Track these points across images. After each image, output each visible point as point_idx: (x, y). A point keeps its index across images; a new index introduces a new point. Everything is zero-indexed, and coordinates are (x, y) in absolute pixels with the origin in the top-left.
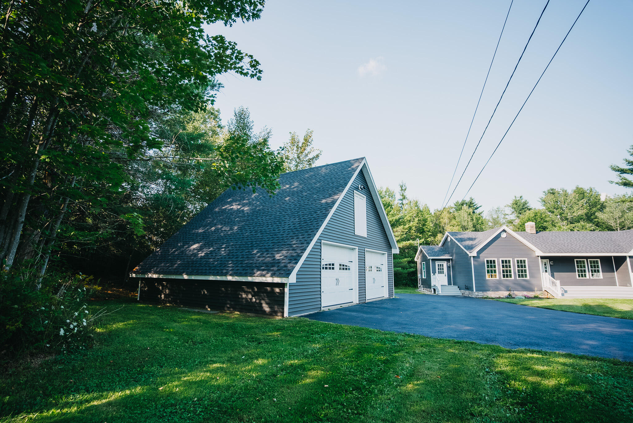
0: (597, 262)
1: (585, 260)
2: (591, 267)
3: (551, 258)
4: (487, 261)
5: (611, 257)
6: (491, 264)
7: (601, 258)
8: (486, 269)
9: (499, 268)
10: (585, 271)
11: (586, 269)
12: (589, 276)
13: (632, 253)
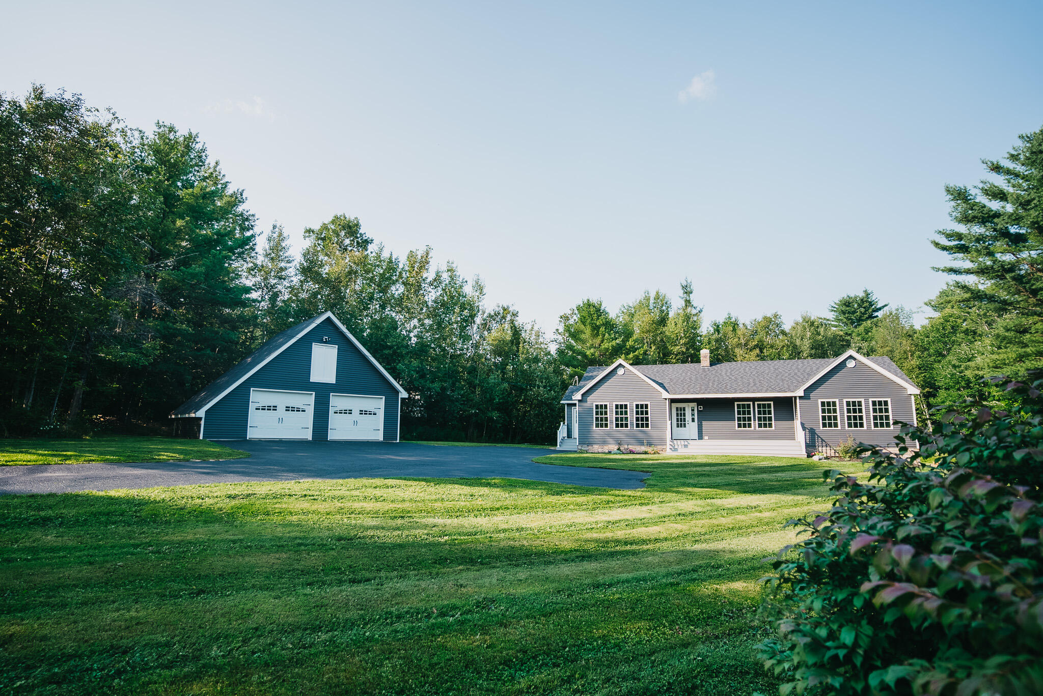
0: (769, 406)
1: (751, 403)
2: (759, 413)
3: (699, 401)
4: (597, 406)
5: (792, 397)
6: (602, 409)
7: (776, 400)
8: (595, 416)
9: (612, 416)
10: (749, 419)
11: (752, 415)
12: (755, 426)
13: (800, 393)
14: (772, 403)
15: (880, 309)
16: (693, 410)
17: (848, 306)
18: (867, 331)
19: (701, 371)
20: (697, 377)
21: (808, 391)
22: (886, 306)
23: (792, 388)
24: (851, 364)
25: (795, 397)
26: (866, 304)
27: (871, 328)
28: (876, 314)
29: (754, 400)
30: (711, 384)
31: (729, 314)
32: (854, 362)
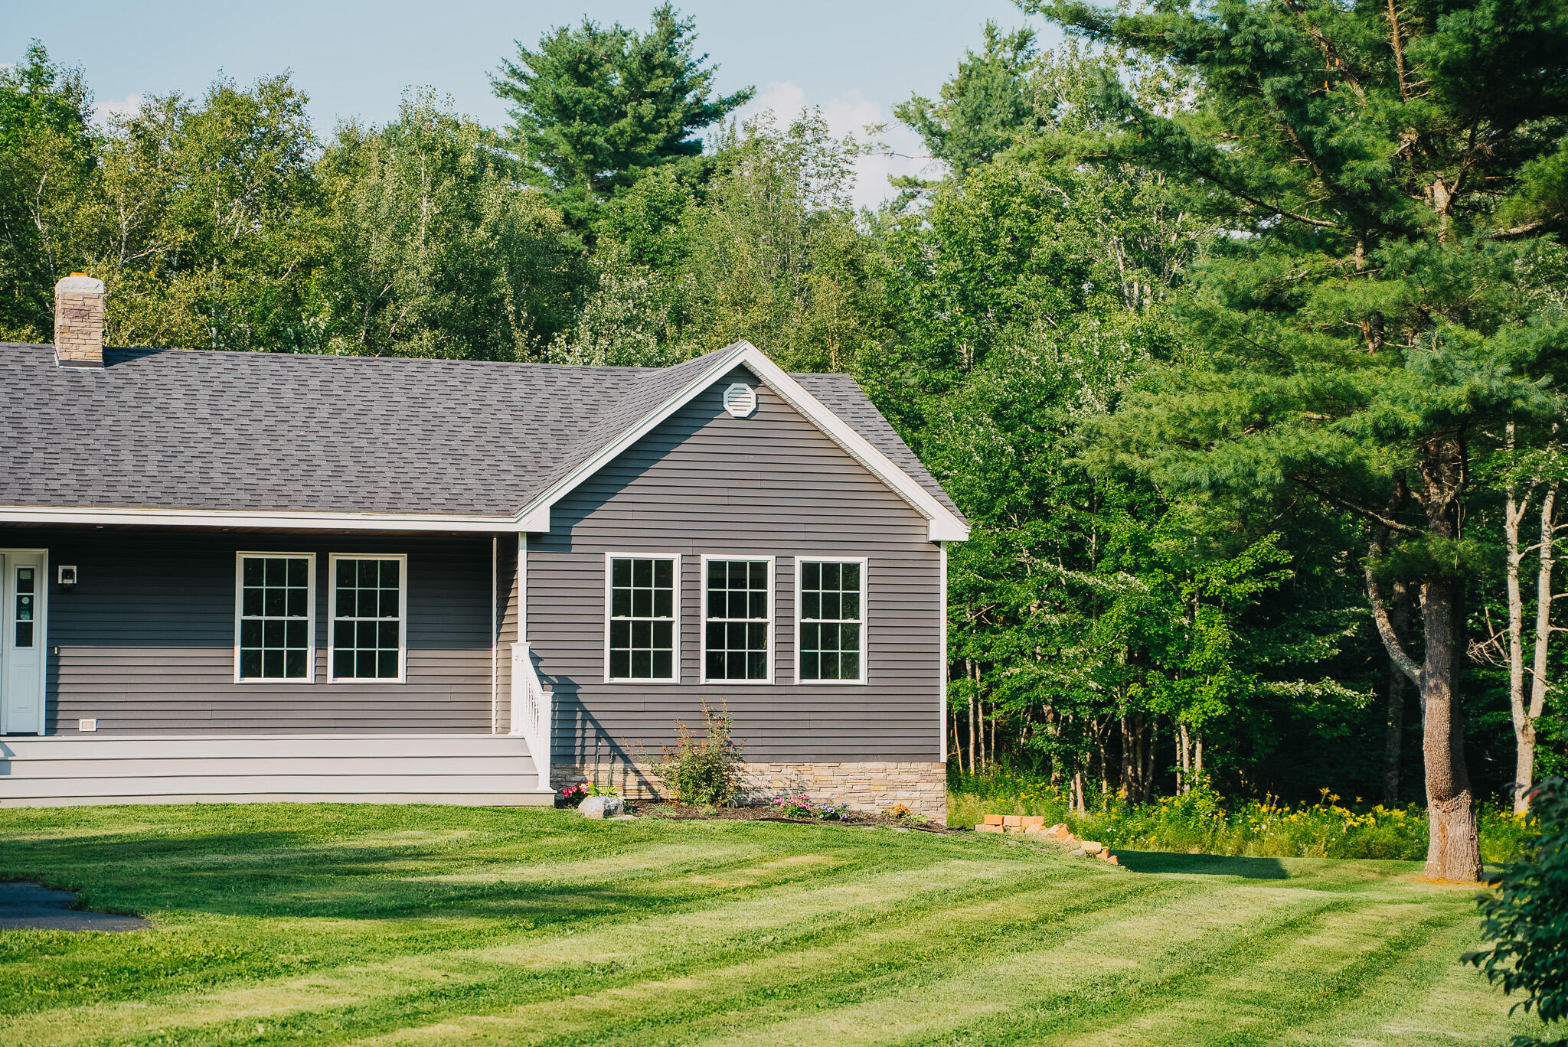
0: (390, 573)
1: (311, 558)
2: (344, 604)
3: (61, 542)
5: (492, 538)
10: (298, 633)
11: (311, 617)
12: (321, 667)
13: (538, 520)
14: (402, 560)
15: (713, 113)
16: (25, 585)
17: (583, 80)
18: (660, 216)
19: (61, 385)
20: (46, 420)
21: (567, 510)
22: (740, 99)
23: (498, 494)
24: (740, 402)
25: (509, 541)
26: (662, 83)
27: (678, 202)
28: (697, 134)
29: (322, 542)
30: (128, 458)
31: (38, 53)
32: (752, 393)
